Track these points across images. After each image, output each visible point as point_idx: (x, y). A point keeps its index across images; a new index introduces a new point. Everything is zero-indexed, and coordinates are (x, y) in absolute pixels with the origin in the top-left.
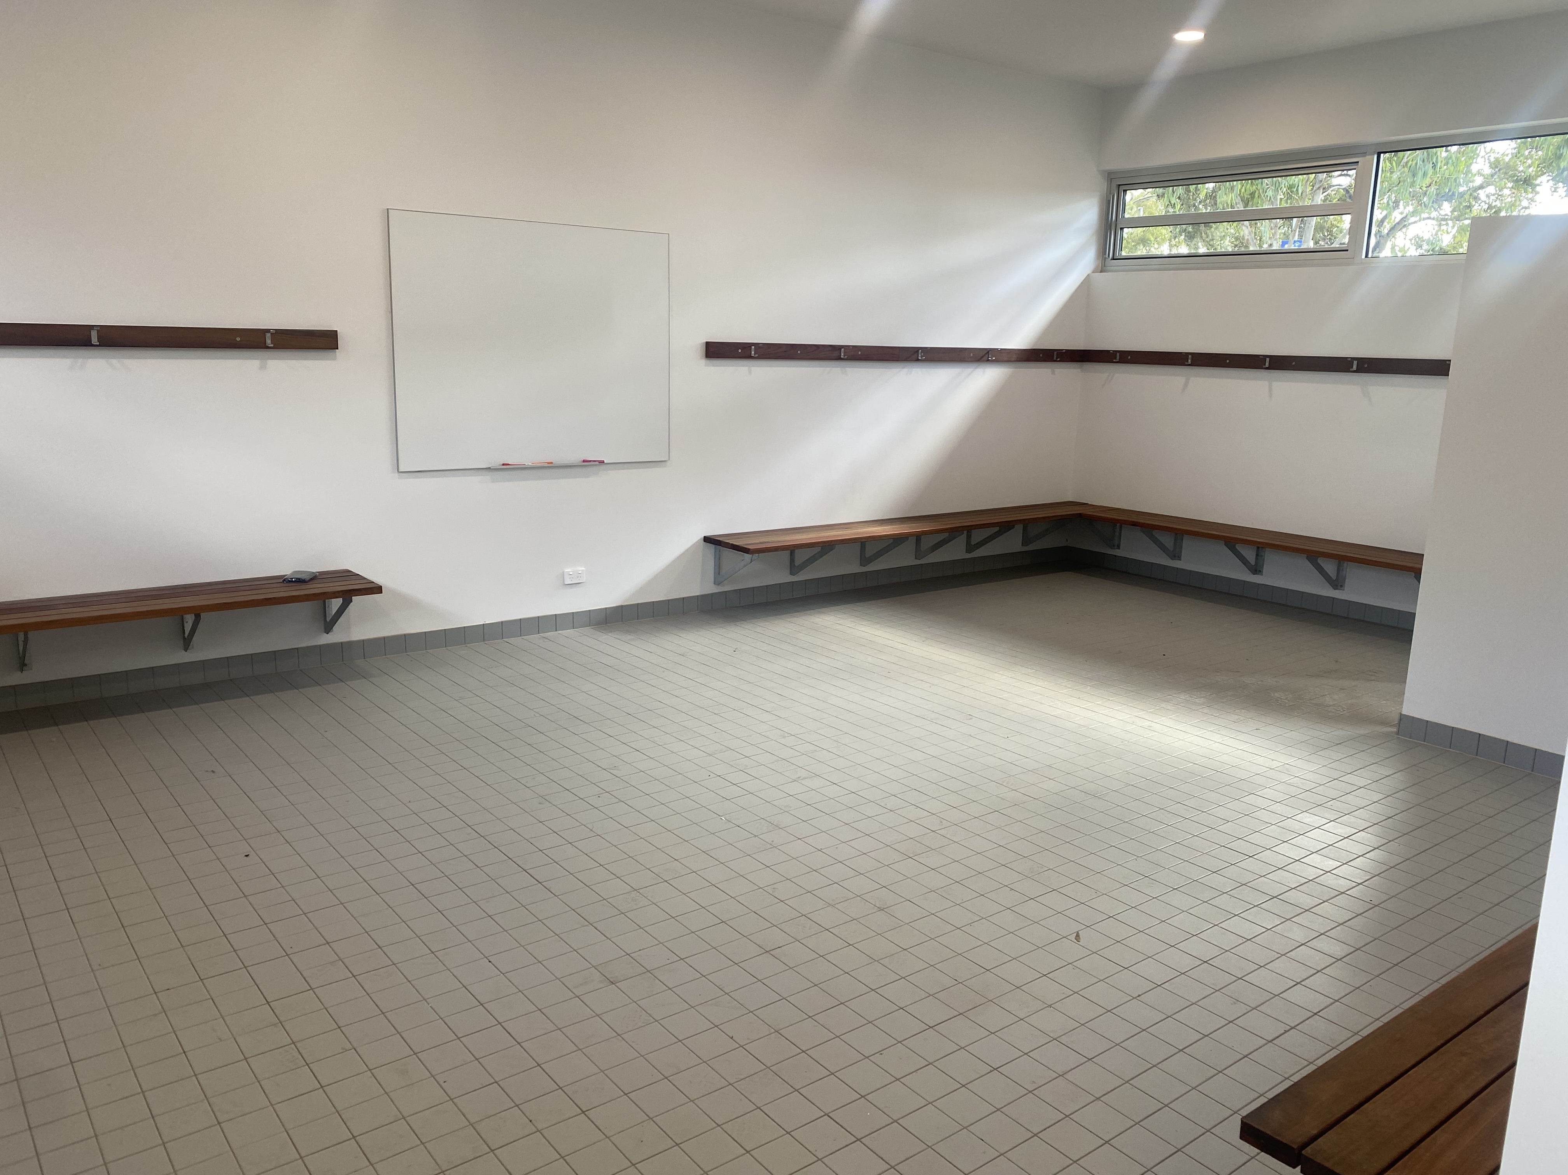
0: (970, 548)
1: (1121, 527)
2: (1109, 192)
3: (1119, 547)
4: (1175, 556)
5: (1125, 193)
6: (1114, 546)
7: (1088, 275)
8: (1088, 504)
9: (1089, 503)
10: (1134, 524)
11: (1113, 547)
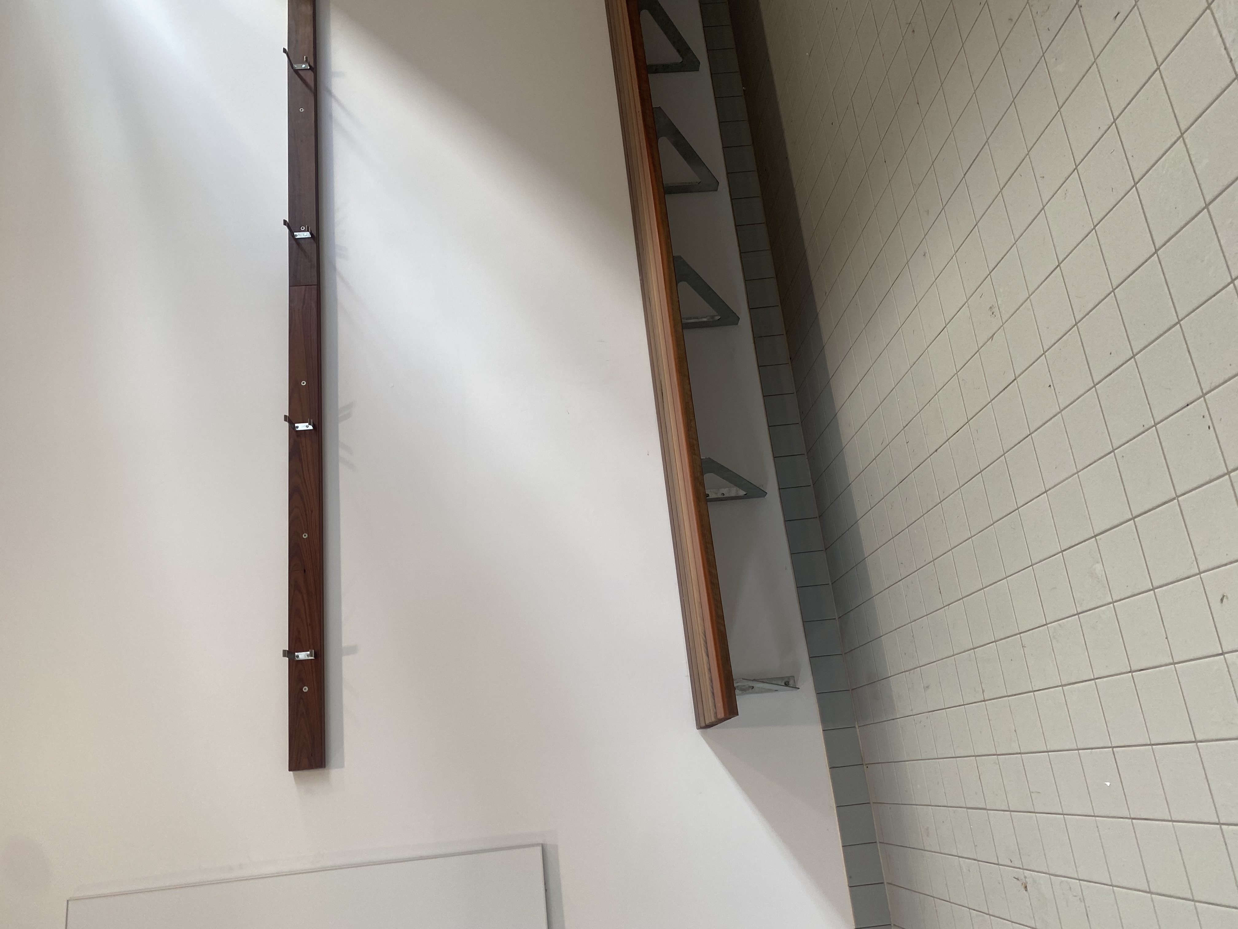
0: (690, 64)
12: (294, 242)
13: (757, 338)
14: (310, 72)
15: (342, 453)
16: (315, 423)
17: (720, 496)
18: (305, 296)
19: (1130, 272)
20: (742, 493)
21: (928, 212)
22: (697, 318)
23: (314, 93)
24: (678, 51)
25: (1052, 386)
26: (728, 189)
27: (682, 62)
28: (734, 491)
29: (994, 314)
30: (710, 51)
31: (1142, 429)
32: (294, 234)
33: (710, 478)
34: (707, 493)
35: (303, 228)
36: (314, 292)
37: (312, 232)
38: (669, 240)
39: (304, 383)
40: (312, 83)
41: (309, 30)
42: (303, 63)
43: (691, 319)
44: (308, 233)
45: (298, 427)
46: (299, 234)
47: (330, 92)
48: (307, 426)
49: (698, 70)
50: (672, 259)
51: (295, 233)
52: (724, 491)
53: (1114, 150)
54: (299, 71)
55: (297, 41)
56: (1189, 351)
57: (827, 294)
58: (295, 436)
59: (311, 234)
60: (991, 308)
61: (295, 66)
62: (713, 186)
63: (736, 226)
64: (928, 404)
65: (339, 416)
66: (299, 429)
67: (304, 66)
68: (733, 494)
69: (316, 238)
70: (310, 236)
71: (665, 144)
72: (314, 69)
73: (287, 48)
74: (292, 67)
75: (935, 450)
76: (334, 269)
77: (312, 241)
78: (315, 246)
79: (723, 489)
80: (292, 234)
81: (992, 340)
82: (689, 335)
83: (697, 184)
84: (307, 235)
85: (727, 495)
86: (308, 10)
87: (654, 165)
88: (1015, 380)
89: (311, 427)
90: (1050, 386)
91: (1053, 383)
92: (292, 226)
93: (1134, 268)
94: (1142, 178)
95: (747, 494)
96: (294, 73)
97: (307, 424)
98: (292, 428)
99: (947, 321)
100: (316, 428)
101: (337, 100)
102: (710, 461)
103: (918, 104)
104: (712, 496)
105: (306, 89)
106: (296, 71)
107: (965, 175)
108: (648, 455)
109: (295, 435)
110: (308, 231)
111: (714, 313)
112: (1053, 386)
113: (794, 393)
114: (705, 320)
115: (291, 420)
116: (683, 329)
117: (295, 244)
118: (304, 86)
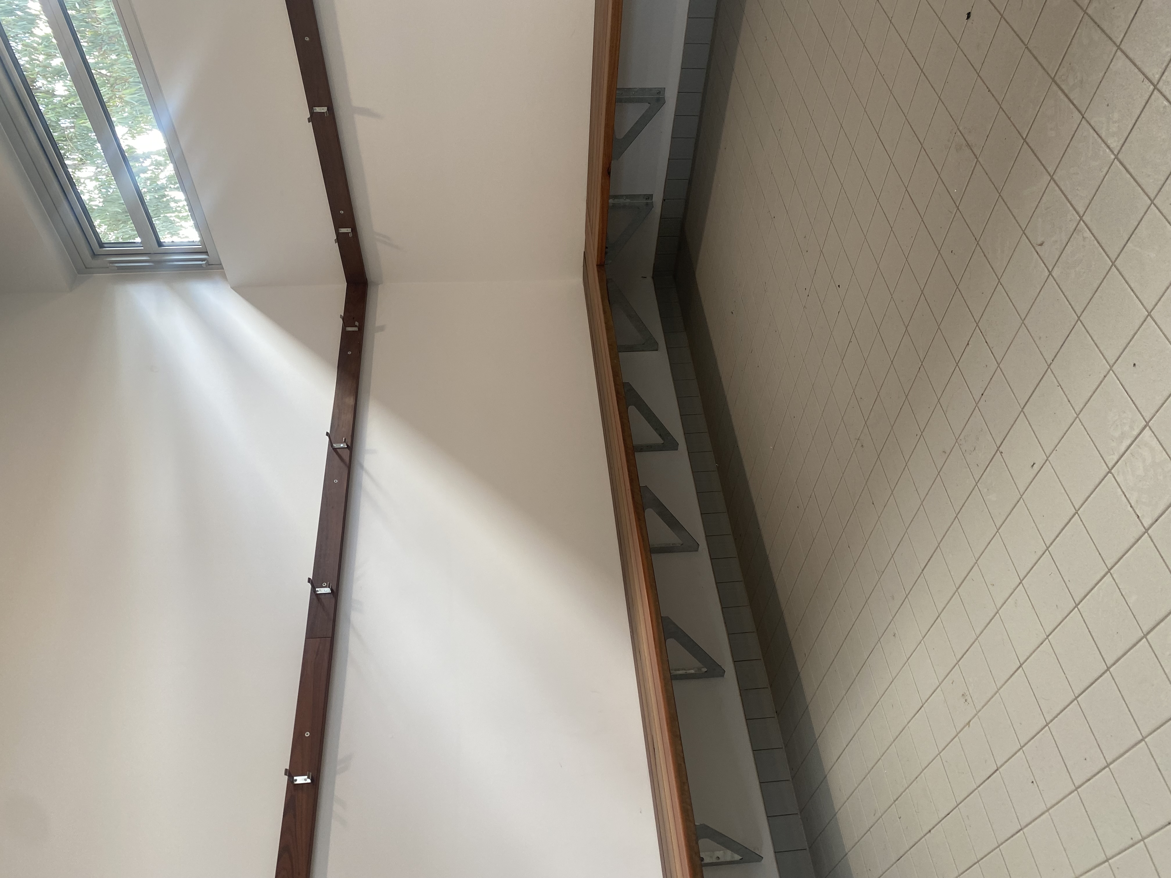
0: (669, 444)
1: (615, 197)
2: (105, 269)
3: (649, 197)
4: (658, 100)
5: (106, 245)
6: (647, 204)
7: (231, 288)
8: (584, 252)
9: (583, 250)
10: (607, 172)
11: (649, 206)
12: (315, 597)
13: (744, 691)
14: (348, 451)
15: (337, 808)
16: (313, 776)
17: (714, 860)
18: (319, 647)
19: (1088, 684)
20: (737, 857)
21: (893, 598)
22: (685, 670)
23: (348, 467)
24: (660, 435)
25: (1034, 782)
26: (707, 550)
27: (663, 443)
28: (728, 855)
29: (967, 701)
30: (687, 434)
31: (1131, 842)
32: (315, 589)
33: (704, 843)
34: (701, 856)
35: (324, 584)
36: (328, 645)
37: (333, 588)
38: (657, 603)
39: (307, 734)
40: (347, 459)
41: (350, 416)
42: (342, 443)
43: (679, 670)
44: (329, 589)
45: (296, 780)
46: (320, 590)
47: (362, 467)
48: (305, 779)
49: (677, 450)
50: (660, 621)
51: (317, 589)
52: (720, 854)
53: (1052, 573)
54: (337, 449)
55: (338, 425)
56: (1159, 769)
57: (807, 656)
58: (292, 789)
59: (332, 590)
60: (963, 695)
61: (335, 445)
62: (694, 547)
63: (716, 583)
64: (915, 781)
65: (338, 768)
66: (297, 782)
67: (342, 445)
68: (728, 859)
69: (335, 593)
70: (330, 592)
71: (650, 514)
72: (350, 448)
73: (329, 432)
74: (332, 446)
75: (928, 830)
76: (349, 620)
77: (332, 596)
78: (333, 601)
79: (718, 852)
80: (314, 590)
81: (969, 727)
82: (678, 686)
83: (680, 545)
84: (327, 590)
85: (722, 860)
86: (350, 401)
87: (642, 536)
88: (997, 770)
89: (309, 781)
90: (1033, 782)
91: (1035, 779)
92: (314, 583)
93: (1091, 681)
94: (1081, 601)
95: (742, 859)
96: (333, 451)
97: (306, 777)
98: (291, 781)
99: (924, 701)
100: (314, 781)
101: (368, 473)
102: (705, 827)
103: (873, 504)
104: (707, 860)
105: (342, 464)
106: (335, 449)
107: (923, 570)
108: (641, 812)
109: (292, 787)
110: (329, 587)
111: (698, 664)
112: (1036, 782)
113: (782, 748)
114: (692, 671)
115: (290, 774)
116: (672, 680)
117: (316, 598)
118: (340, 461)
